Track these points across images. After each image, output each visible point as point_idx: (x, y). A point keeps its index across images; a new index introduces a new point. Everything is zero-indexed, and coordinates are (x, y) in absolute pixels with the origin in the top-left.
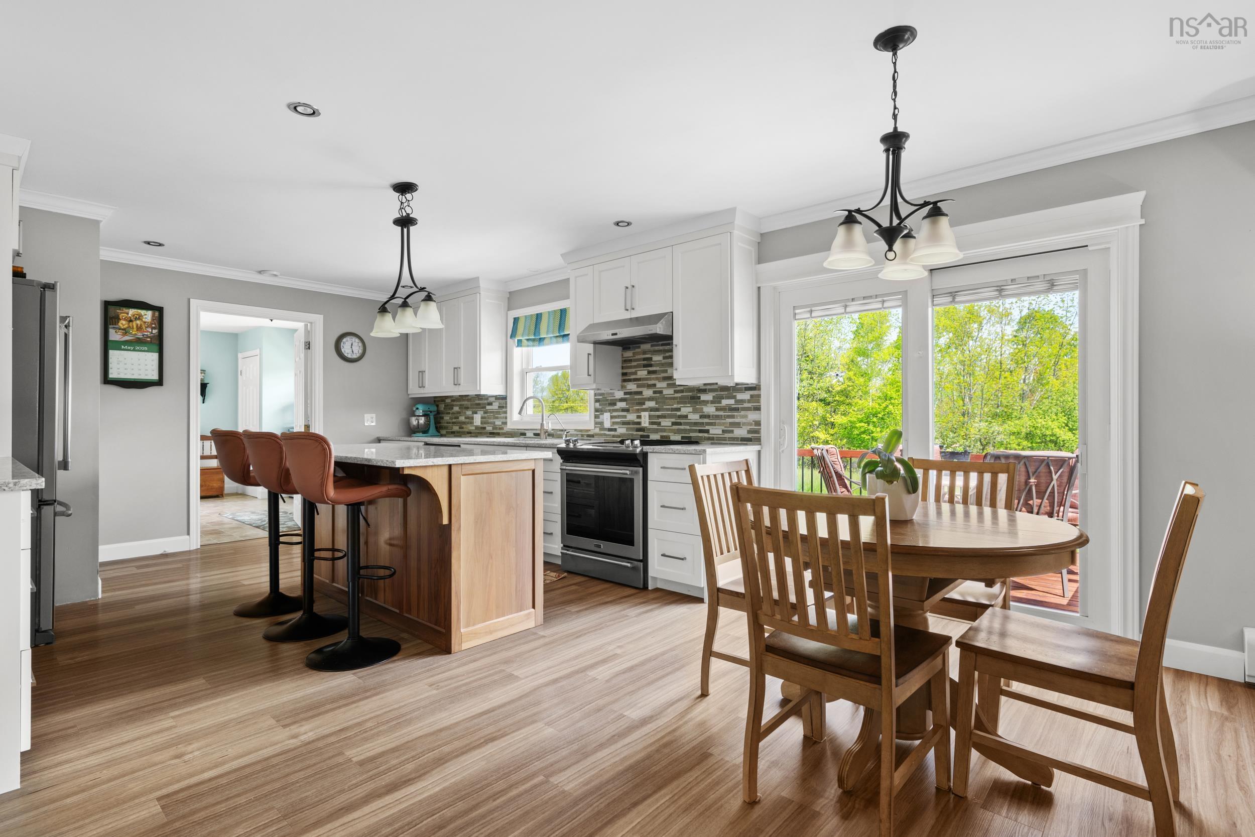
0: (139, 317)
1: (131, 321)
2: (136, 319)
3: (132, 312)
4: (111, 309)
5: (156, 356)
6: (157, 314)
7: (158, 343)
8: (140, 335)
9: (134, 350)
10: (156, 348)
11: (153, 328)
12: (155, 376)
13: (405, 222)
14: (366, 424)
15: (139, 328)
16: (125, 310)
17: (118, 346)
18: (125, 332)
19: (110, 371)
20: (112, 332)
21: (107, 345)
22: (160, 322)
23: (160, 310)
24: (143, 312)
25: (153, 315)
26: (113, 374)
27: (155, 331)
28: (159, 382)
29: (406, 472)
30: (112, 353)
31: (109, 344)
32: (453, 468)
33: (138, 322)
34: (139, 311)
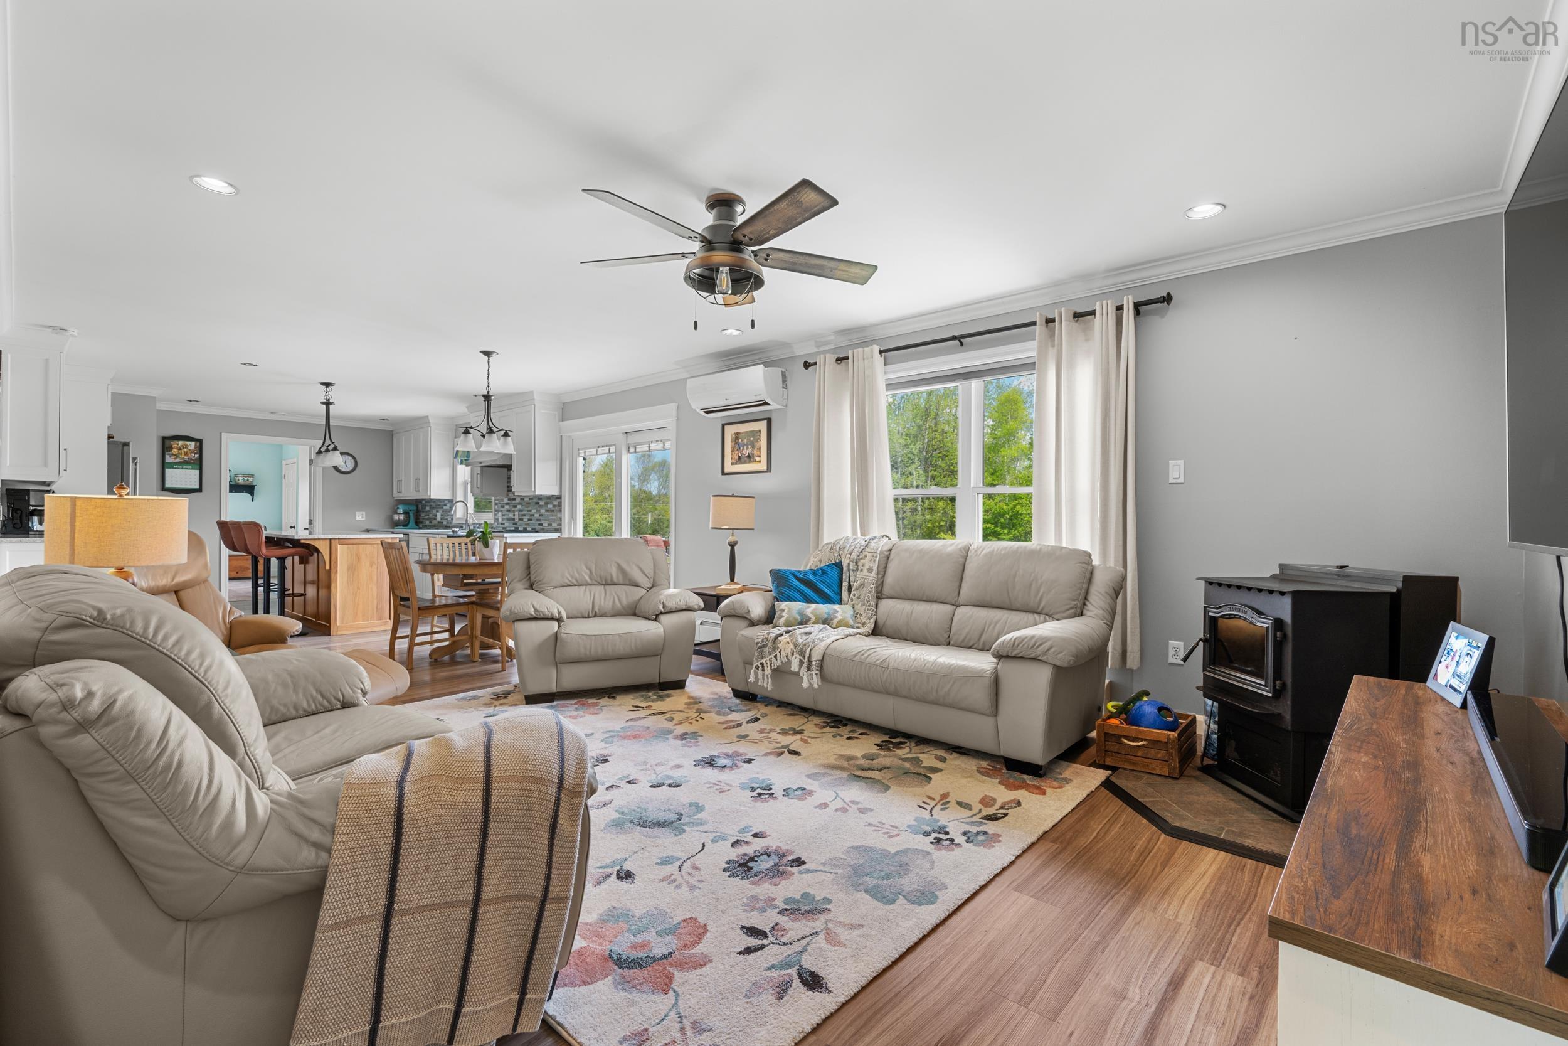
0: (186, 446)
1: (180, 449)
2: (184, 448)
3: (181, 443)
4: (167, 442)
5: (197, 472)
6: (198, 444)
7: (199, 464)
8: (186, 458)
9: (182, 468)
10: (198, 467)
11: (195, 454)
12: (197, 486)
13: (328, 404)
14: (358, 518)
15: (186, 454)
16: (177, 442)
17: (171, 465)
18: (177, 456)
19: (166, 482)
20: (167, 457)
21: (164, 465)
22: (200, 449)
23: (200, 441)
24: (188, 443)
25: (196, 445)
26: (167, 485)
27: (196, 456)
28: (200, 490)
29: (302, 541)
30: (167, 470)
31: (166, 465)
32: (332, 541)
33: (185, 450)
34: (186, 442)
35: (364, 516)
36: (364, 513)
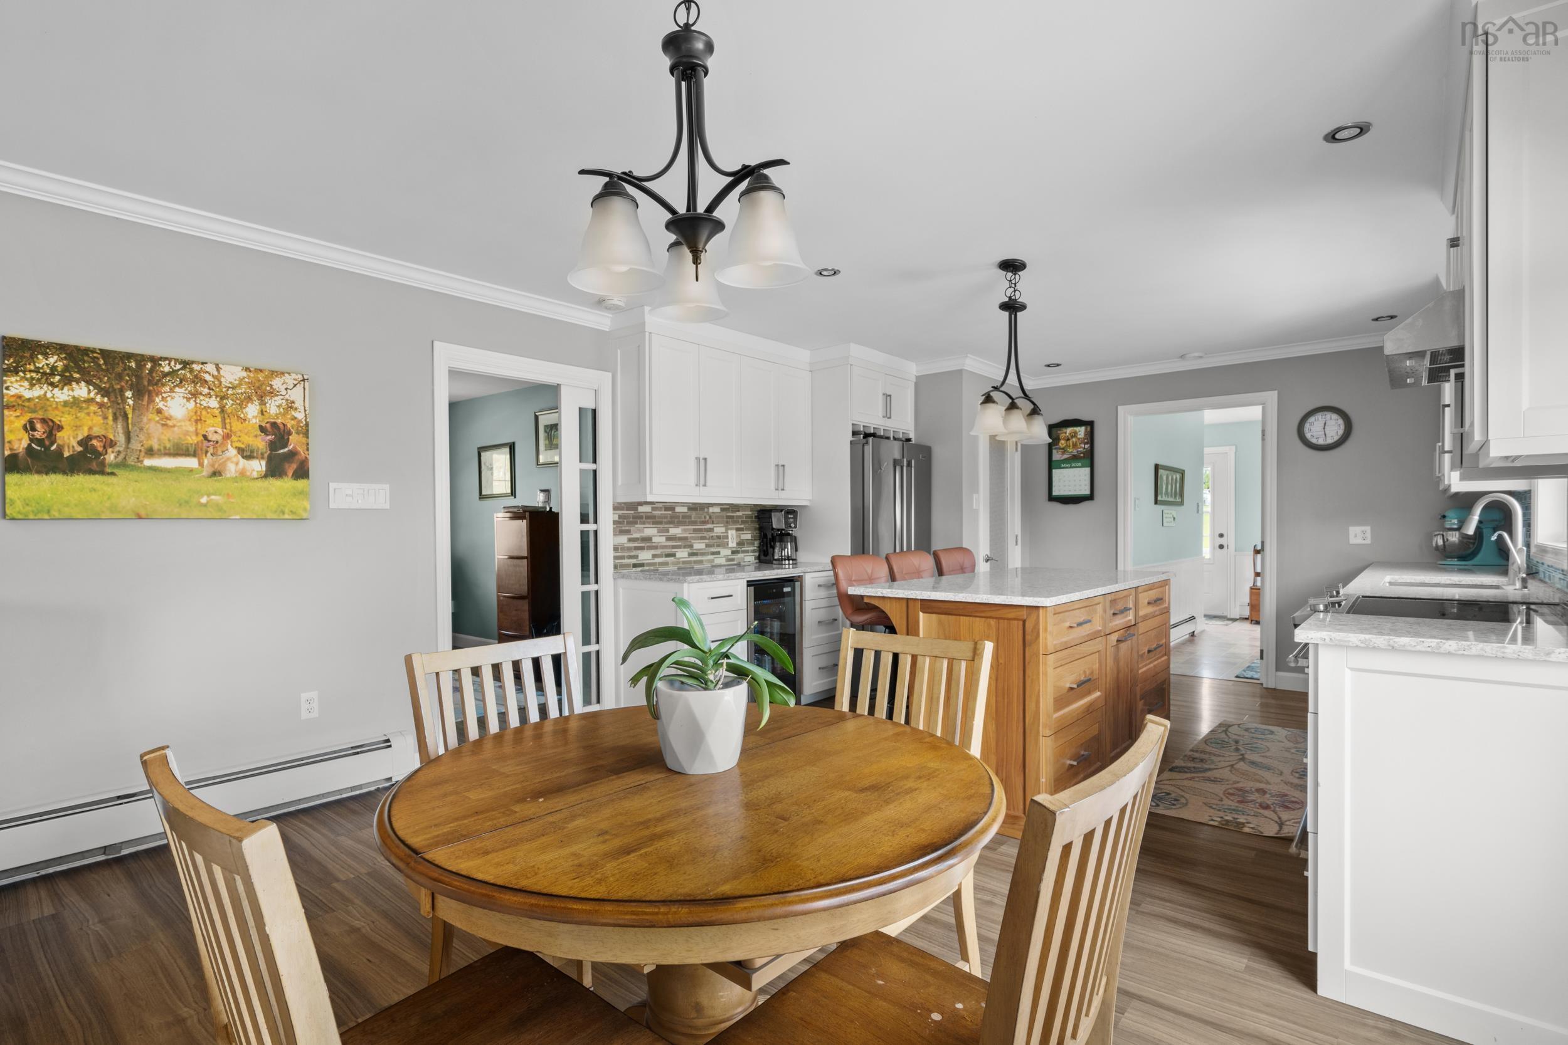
0: (1074, 435)
1: (1068, 440)
2: (1072, 437)
3: (1069, 430)
4: (1054, 430)
5: (1088, 470)
6: (1089, 428)
7: (1088, 458)
8: (1075, 452)
9: (1071, 467)
10: (1088, 462)
11: (1086, 443)
12: (1087, 492)
13: (1012, 307)
14: (1351, 542)
15: (1075, 446)
16: (1064, 430)
17: (1059, 465)
18: (1064, 450)
19: (1054, 489)
20: (1054, 452)
21: (1051, 465)
22: (1091, 437)
23: (1090, 424)
24: (1077, 429)
25: (1086, 430)
26: (1055, 493)
27: (1087, 446)
28: (1090, 497)
30: (1055, 472)
31: (1053, 464)
32: (911, 604)
33: (1074, 439)
34: (1075, 428)
35: (1368, 535)
36: (1368, 529)
